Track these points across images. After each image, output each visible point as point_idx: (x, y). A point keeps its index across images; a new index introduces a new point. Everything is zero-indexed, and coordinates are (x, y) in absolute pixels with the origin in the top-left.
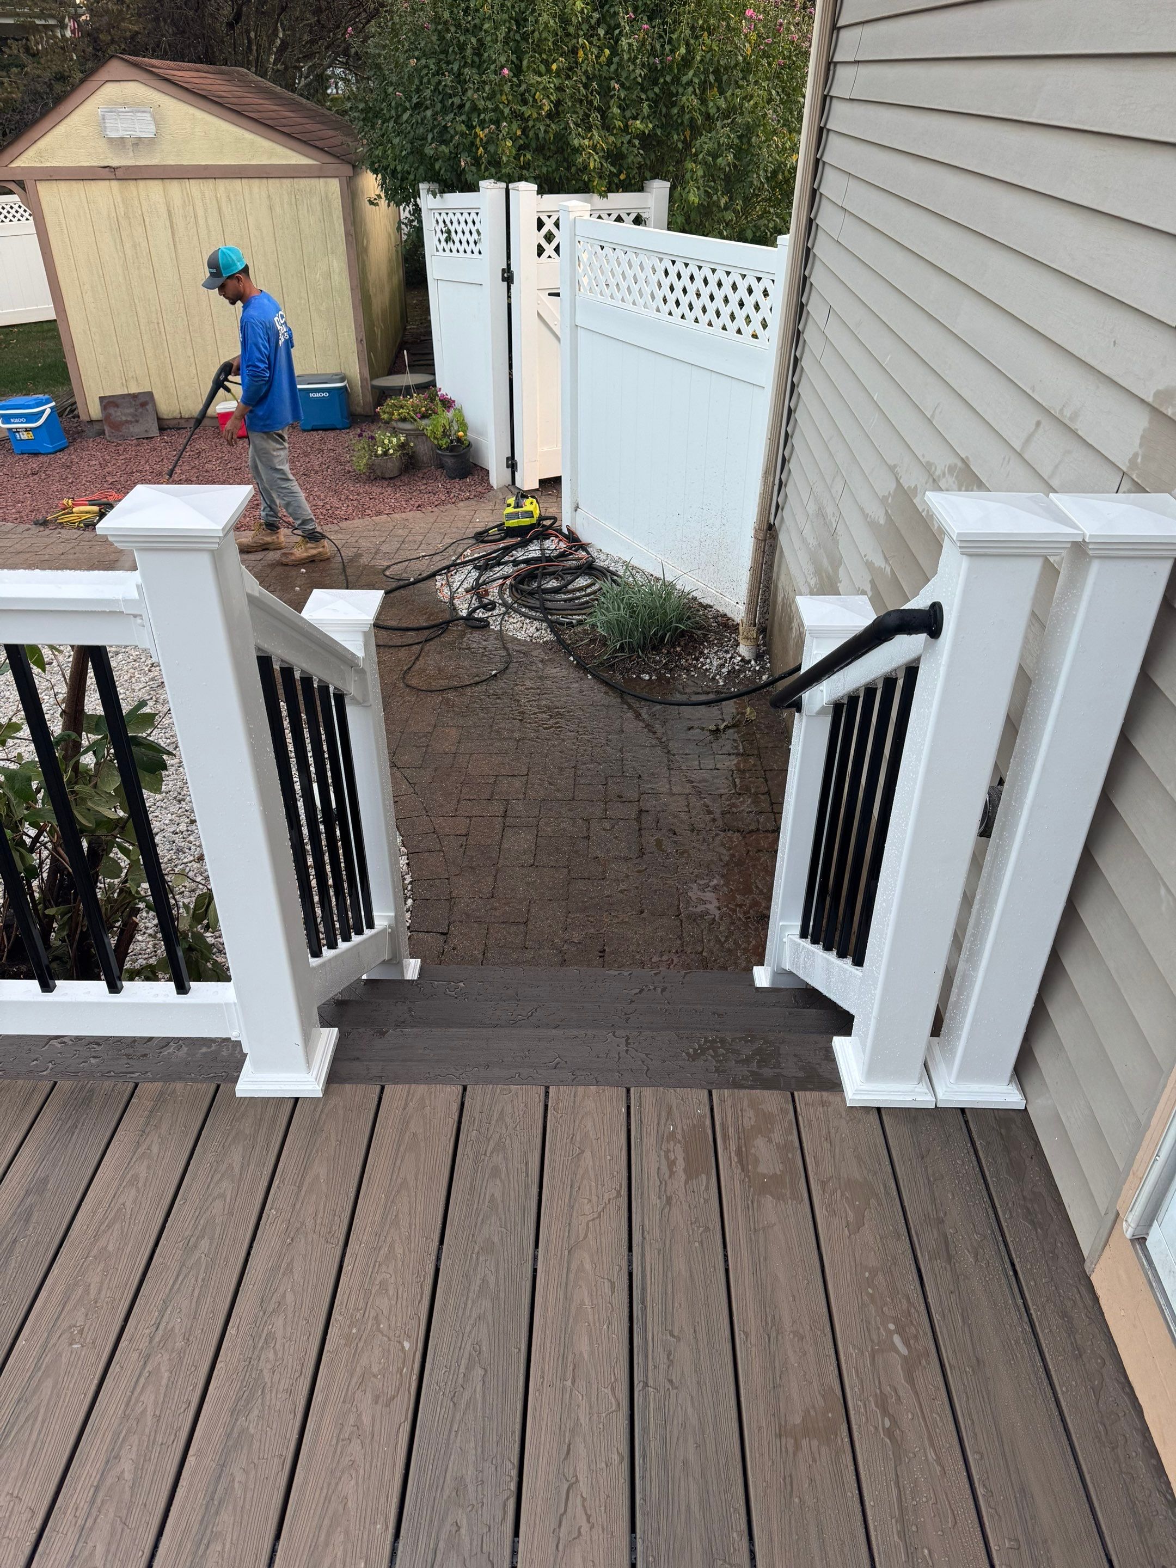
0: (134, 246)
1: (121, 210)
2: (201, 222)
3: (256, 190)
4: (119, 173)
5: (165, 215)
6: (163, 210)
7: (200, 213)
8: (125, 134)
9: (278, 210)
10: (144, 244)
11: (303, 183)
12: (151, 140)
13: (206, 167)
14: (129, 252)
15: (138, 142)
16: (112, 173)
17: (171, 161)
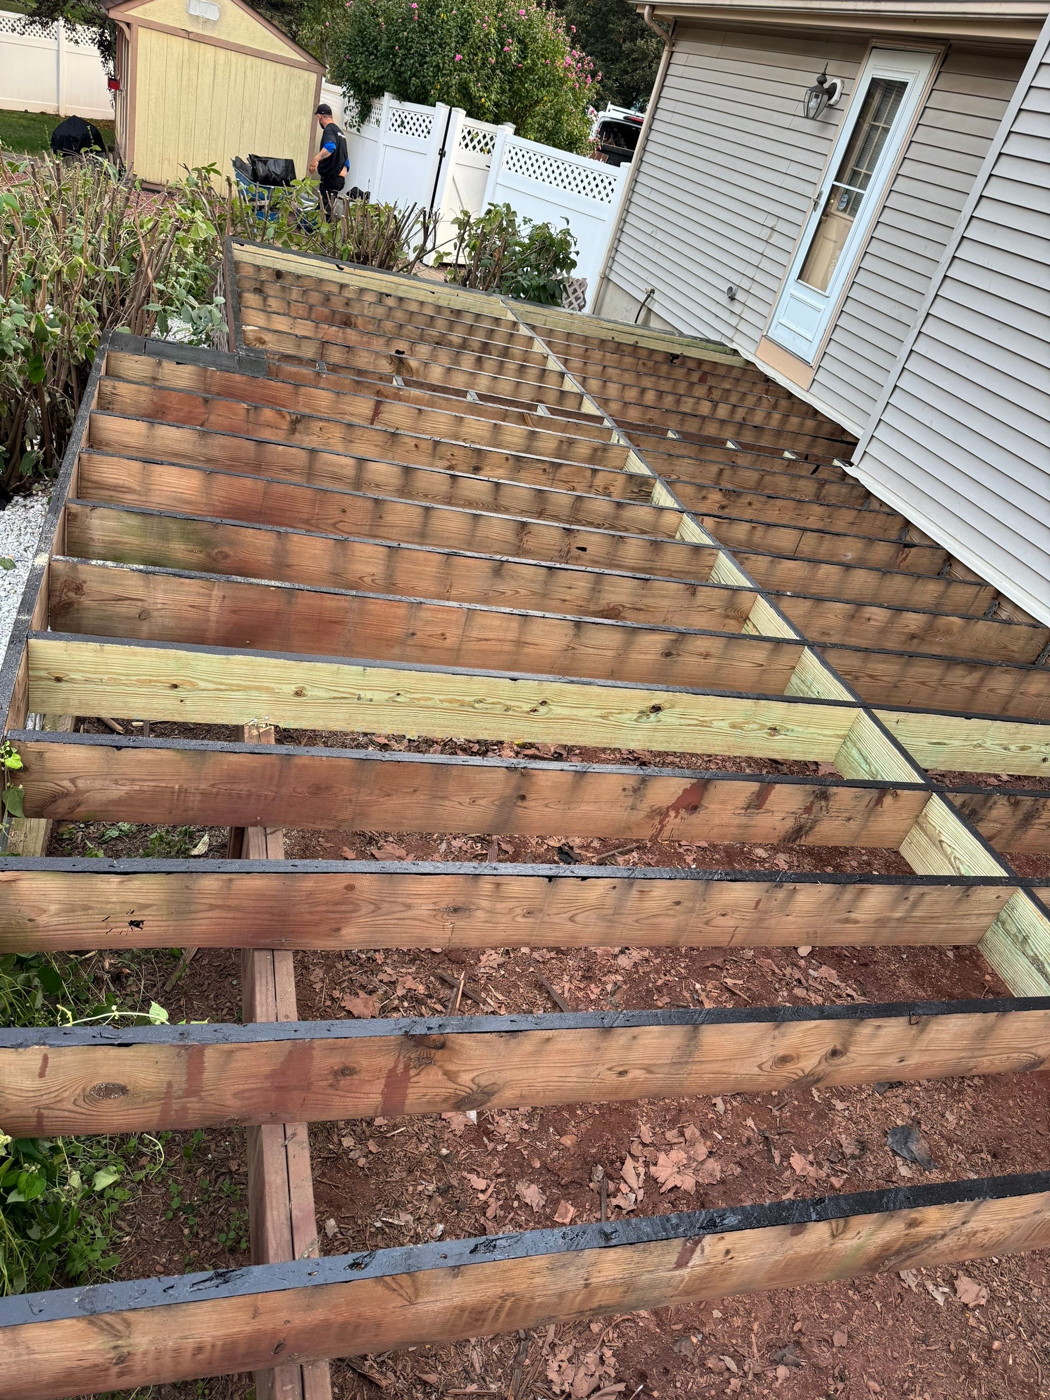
0: (189, 80)
1: (186, 57)
2: (233, 77)
3: (268, 67)
4: (191, 36)
5: (212, 67)
6: (211, 64)
7: (233, 72)
8: (201, 15)
9: (278, 82)
10: (195, 81)
11: (297, 71)
12: (215, 23)
13: (244, 47)
14: (184, 83)
15: (206, 21)
16: (188, 35)
17: (223, 37)
